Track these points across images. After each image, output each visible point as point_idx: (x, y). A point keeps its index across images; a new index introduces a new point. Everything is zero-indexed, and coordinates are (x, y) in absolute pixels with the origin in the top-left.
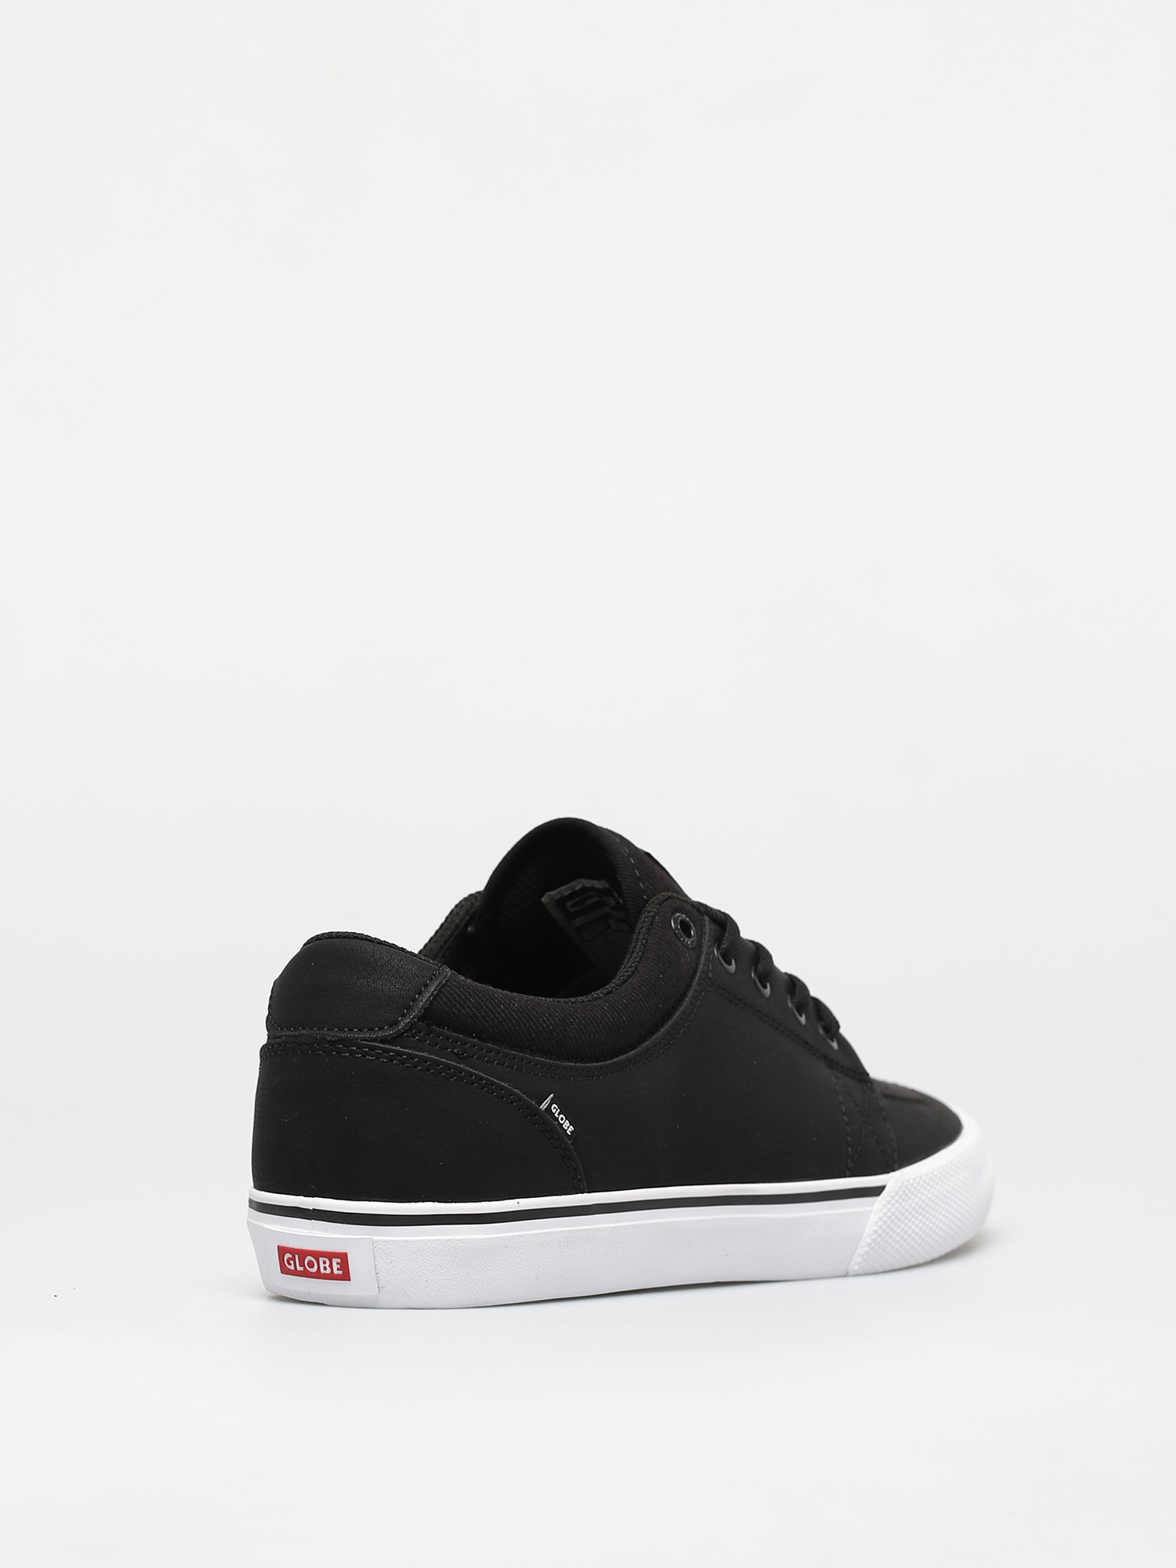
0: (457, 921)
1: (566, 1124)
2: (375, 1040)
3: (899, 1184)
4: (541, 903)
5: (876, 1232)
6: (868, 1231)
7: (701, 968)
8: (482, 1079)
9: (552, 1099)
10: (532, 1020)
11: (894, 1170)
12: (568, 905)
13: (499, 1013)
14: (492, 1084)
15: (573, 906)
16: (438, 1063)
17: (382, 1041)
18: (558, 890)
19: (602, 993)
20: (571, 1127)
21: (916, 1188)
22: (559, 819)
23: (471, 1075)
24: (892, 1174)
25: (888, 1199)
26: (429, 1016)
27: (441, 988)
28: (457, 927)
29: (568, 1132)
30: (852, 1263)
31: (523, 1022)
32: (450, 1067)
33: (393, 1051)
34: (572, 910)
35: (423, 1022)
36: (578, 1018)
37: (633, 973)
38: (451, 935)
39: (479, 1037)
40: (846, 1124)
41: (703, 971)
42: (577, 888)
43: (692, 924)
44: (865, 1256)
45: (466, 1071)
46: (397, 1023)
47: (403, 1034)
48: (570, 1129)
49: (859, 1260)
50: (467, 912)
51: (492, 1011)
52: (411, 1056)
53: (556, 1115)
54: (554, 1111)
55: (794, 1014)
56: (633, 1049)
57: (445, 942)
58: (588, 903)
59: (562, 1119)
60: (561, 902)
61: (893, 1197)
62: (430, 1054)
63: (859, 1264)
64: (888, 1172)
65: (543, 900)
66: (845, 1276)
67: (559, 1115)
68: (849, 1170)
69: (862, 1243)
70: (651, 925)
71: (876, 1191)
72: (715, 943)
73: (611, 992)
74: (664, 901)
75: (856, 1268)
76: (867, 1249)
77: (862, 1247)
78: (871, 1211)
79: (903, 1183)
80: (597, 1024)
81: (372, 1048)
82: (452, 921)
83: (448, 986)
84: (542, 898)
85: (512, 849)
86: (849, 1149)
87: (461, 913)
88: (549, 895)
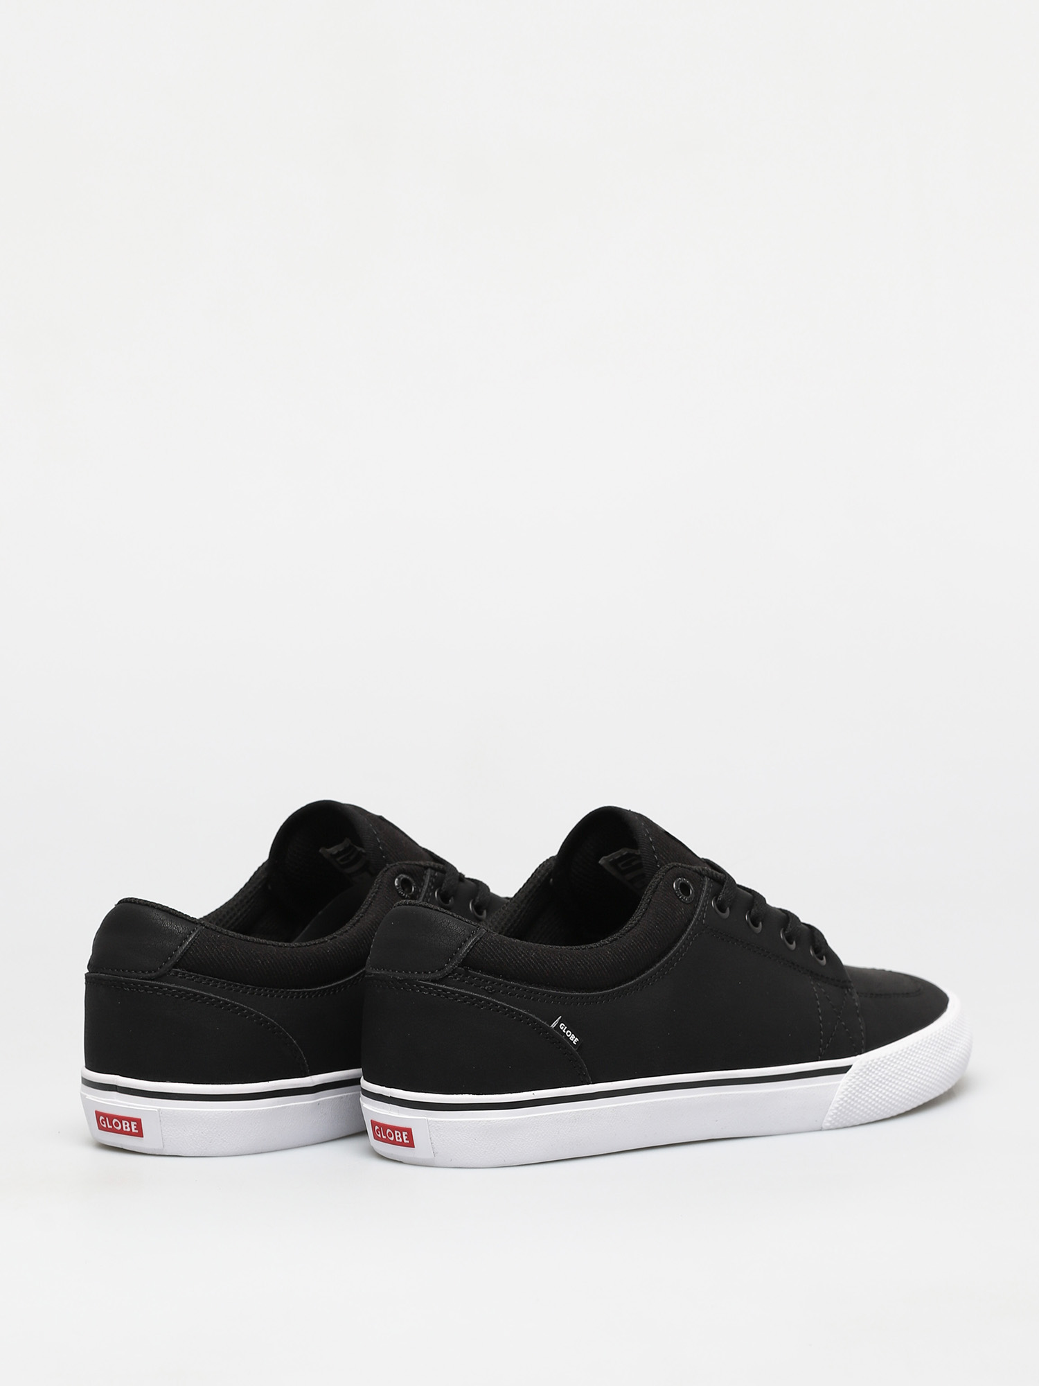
0: (539, 877)
1: (572, 1037)
2: (428, 980)
3: (863, 1064)
4: (599, 864)
5: (842, 1099)
6: (836, 1098)
7: (696, 917)
8: (505, 1007)
9: (560, 1020)
10: (546, 964)
11: (861, 1053)
12: (620, 865)
13: (520, 960)
14: (513, 1010)
15: (622, 866)
16: (472, 997)
17: (432, 981)
18: (610, 855)
19: (608, 941)
20: (576, 1039)
21: (873, 1067)
22: (605, 807)
23: (497, 1005)
24: (858, 1056)
25: (854, 1075)
26: (468, 963)
27: (475, 944)
28: (539, 881)
29: (574, 1042)
30: (825, 1121)
31: (539, 966)
32: (481, 1000)
33: (440, 988)
34: (623, 868)
35: (462, 967)
36: (584, 961)
37: (636, 925)
38: (534, 887)
39: (505, 977)
40: (821, 1022)
41: (697, 919)
42: (624, 854)
43: (691, 885)
44: (835, 1117)
45: (493, 1002)
46: (443, 968)
47: (448, 976)
48: (575, 1040)
49: (830, 1119)
50: (547, 870)
51: (514, 959)
52: (453, 993)
53: (564, 1031)
54: (562, 1028)
55: (785, 944)
56: (633, 980)
57: (530, 892)
58: (634, 863)
59: (569, 1034)
60: (614, 863)
61: (857, 1074)
62: (466, 990)
63: (830, 1122)
64: (856, 1055)
65: (600, 862)
66: (821, 1130)
67: (566, 1031)
68: (820, 1056)
69: (831, 1107)
70: (656, 887)
71: (844, 1070)
72: (713, 897)
73: (615, 940)
74: (669, 870)
75: (828, 1124)
76: (835, 1111)
77: (831, 1110)
78: (839, 1084)
79: (868, 1062)
80: (600, 964)
81: (426, 986)
82: (535, 877)
83: (482, 942)
84: (599, 860)
85: (575, 827)
86: (822, 1040)
87: (542, 871)
88: (604, 859)
